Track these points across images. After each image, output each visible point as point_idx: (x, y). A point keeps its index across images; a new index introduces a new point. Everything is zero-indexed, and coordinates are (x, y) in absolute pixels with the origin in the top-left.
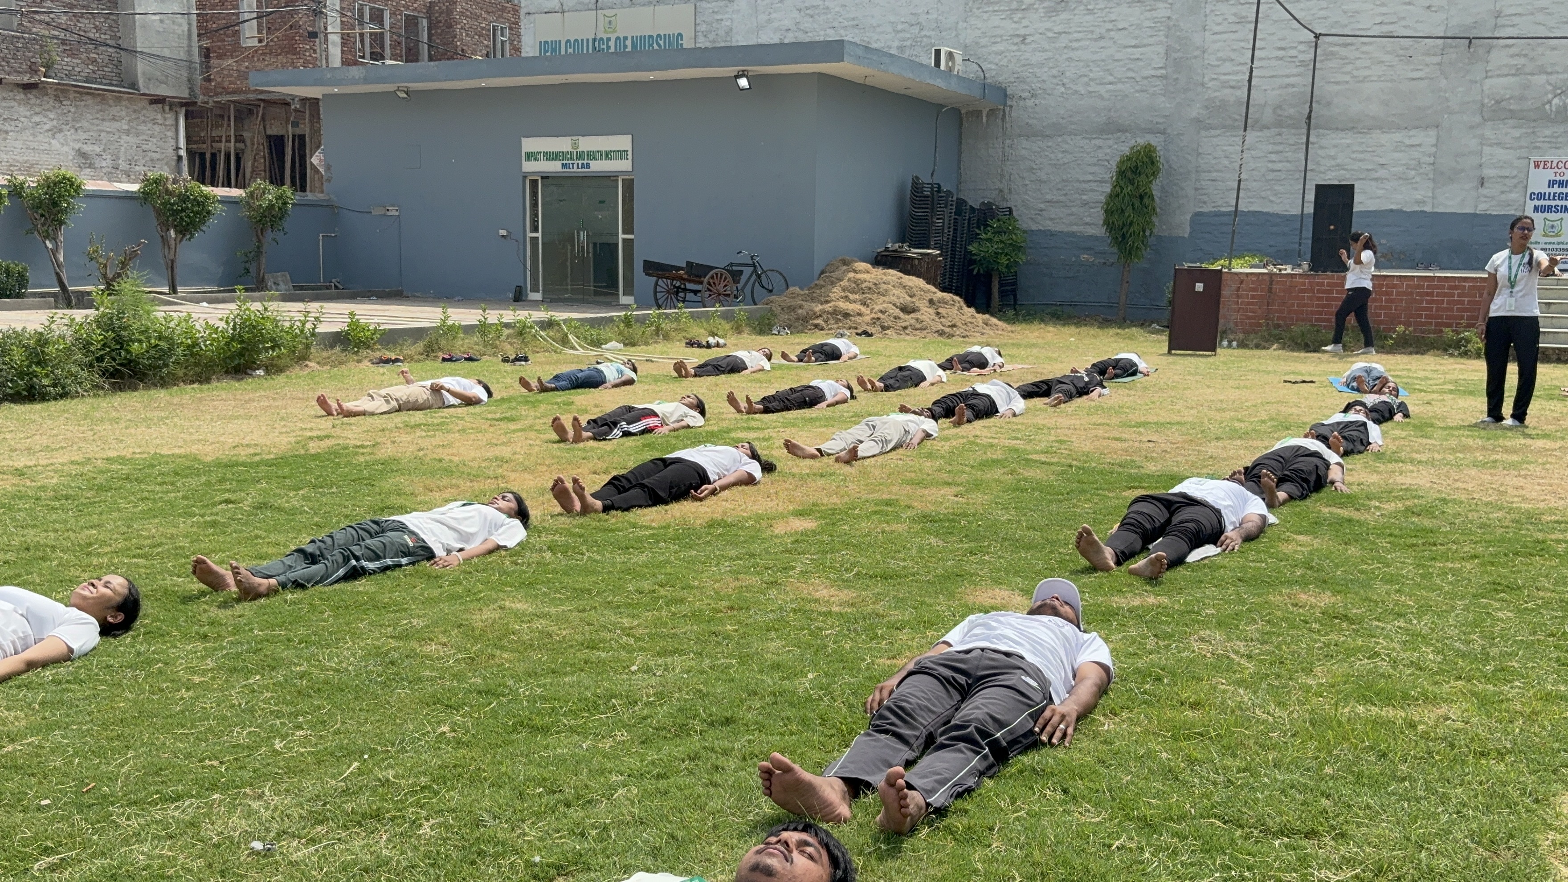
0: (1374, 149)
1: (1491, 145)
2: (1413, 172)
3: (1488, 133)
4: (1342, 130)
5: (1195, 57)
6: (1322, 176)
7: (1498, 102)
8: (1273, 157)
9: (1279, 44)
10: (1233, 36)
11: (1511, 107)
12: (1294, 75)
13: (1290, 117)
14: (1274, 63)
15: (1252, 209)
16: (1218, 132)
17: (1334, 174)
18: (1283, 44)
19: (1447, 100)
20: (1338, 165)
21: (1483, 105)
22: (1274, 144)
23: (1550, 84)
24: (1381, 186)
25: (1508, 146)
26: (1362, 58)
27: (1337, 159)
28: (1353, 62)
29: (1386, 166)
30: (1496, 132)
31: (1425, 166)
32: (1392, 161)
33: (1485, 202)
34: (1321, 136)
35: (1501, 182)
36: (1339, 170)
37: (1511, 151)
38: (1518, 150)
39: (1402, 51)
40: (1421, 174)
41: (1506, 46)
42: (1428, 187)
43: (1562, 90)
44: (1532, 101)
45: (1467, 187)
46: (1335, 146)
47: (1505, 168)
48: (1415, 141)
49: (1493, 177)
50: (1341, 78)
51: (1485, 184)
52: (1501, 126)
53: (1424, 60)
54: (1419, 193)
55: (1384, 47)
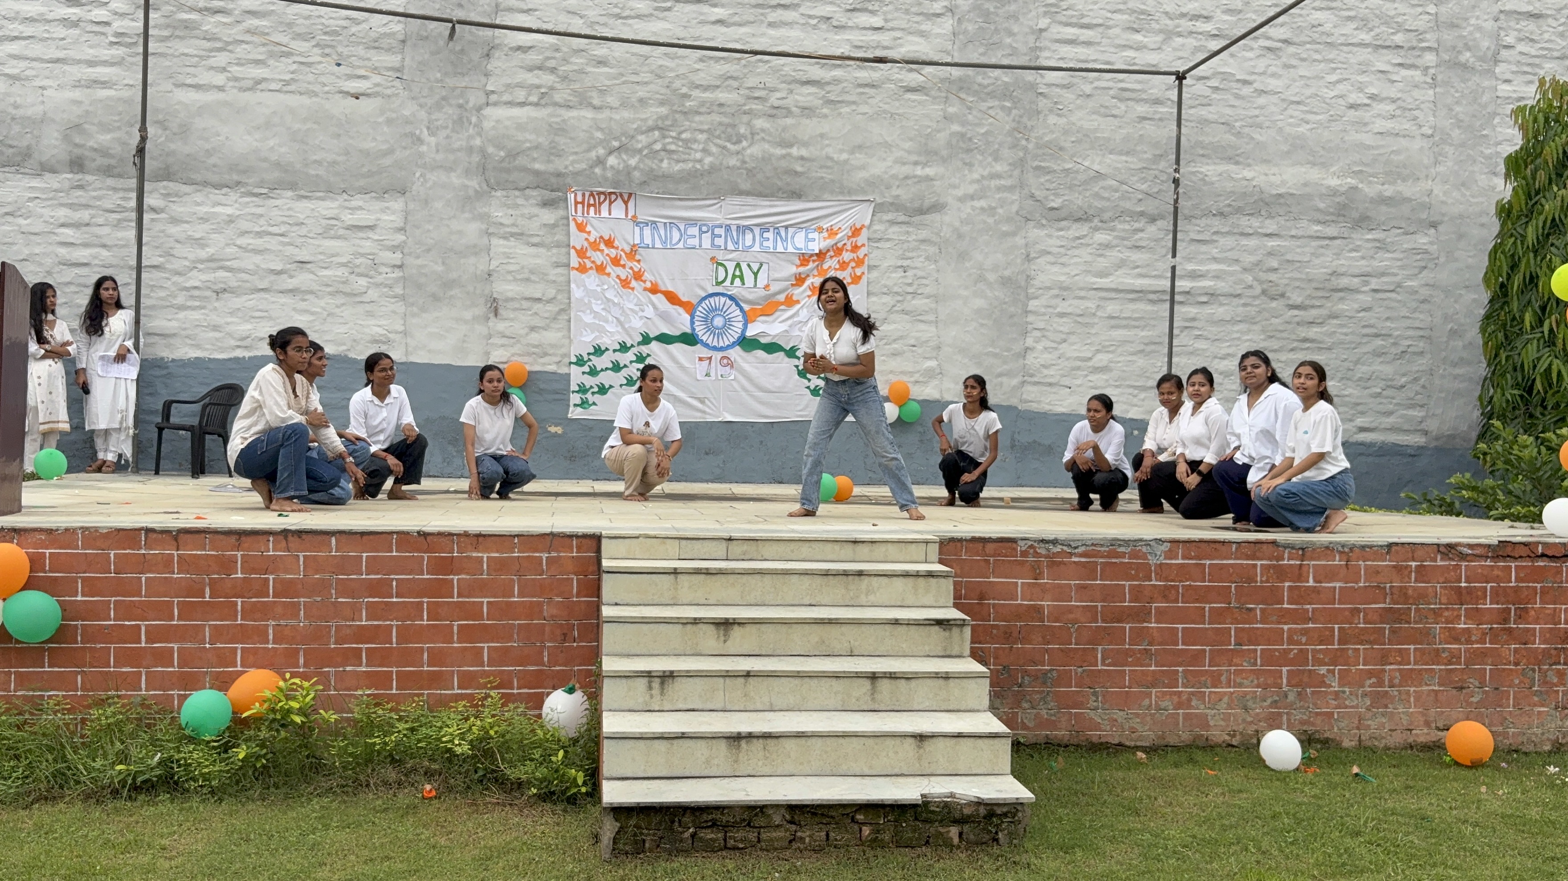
0: (283, 229)
1: (505, 238)
2: (363, 281)
3: (499, 214)
4: (217, 186)
6: (176, 278)
7: (513, 155)
8: (69, 234)
11: (537, 166)
12: (105, 63)
13: (100, 150)
14: (60, 31)
17: (204, 277)
19: (419, 140)
20: (211, 260)
21: (485, 157)
22: (71, 206)
23: (599, 129)
24: (303, 305)
25: (535, 240)
26: (247, 43)
27: (207, 246)
28: (230, 48)
29: (309, 266)
30: (511, 212)
31: (388, 270)
32: (322, 257)
33: (502, 346)
34: (168, 195)
35: (529, 309)
36: (215, 269)
37: (542, 250)
38: (555, 251)
39: (326, 38)
40: (377, 285)
41: (519, 48)
42: (394, 312)
43: (621, 141)
44: (571, 158)
45: (468, 315)
46: (201, 218)
47: (534, 282)
48: (362, 218)
49: (512, 299)
50: (205, 78)
51: (501, 311)
52: (520, 201)
53: (369, 59)
54: (380, 323)
55: (290, 25)
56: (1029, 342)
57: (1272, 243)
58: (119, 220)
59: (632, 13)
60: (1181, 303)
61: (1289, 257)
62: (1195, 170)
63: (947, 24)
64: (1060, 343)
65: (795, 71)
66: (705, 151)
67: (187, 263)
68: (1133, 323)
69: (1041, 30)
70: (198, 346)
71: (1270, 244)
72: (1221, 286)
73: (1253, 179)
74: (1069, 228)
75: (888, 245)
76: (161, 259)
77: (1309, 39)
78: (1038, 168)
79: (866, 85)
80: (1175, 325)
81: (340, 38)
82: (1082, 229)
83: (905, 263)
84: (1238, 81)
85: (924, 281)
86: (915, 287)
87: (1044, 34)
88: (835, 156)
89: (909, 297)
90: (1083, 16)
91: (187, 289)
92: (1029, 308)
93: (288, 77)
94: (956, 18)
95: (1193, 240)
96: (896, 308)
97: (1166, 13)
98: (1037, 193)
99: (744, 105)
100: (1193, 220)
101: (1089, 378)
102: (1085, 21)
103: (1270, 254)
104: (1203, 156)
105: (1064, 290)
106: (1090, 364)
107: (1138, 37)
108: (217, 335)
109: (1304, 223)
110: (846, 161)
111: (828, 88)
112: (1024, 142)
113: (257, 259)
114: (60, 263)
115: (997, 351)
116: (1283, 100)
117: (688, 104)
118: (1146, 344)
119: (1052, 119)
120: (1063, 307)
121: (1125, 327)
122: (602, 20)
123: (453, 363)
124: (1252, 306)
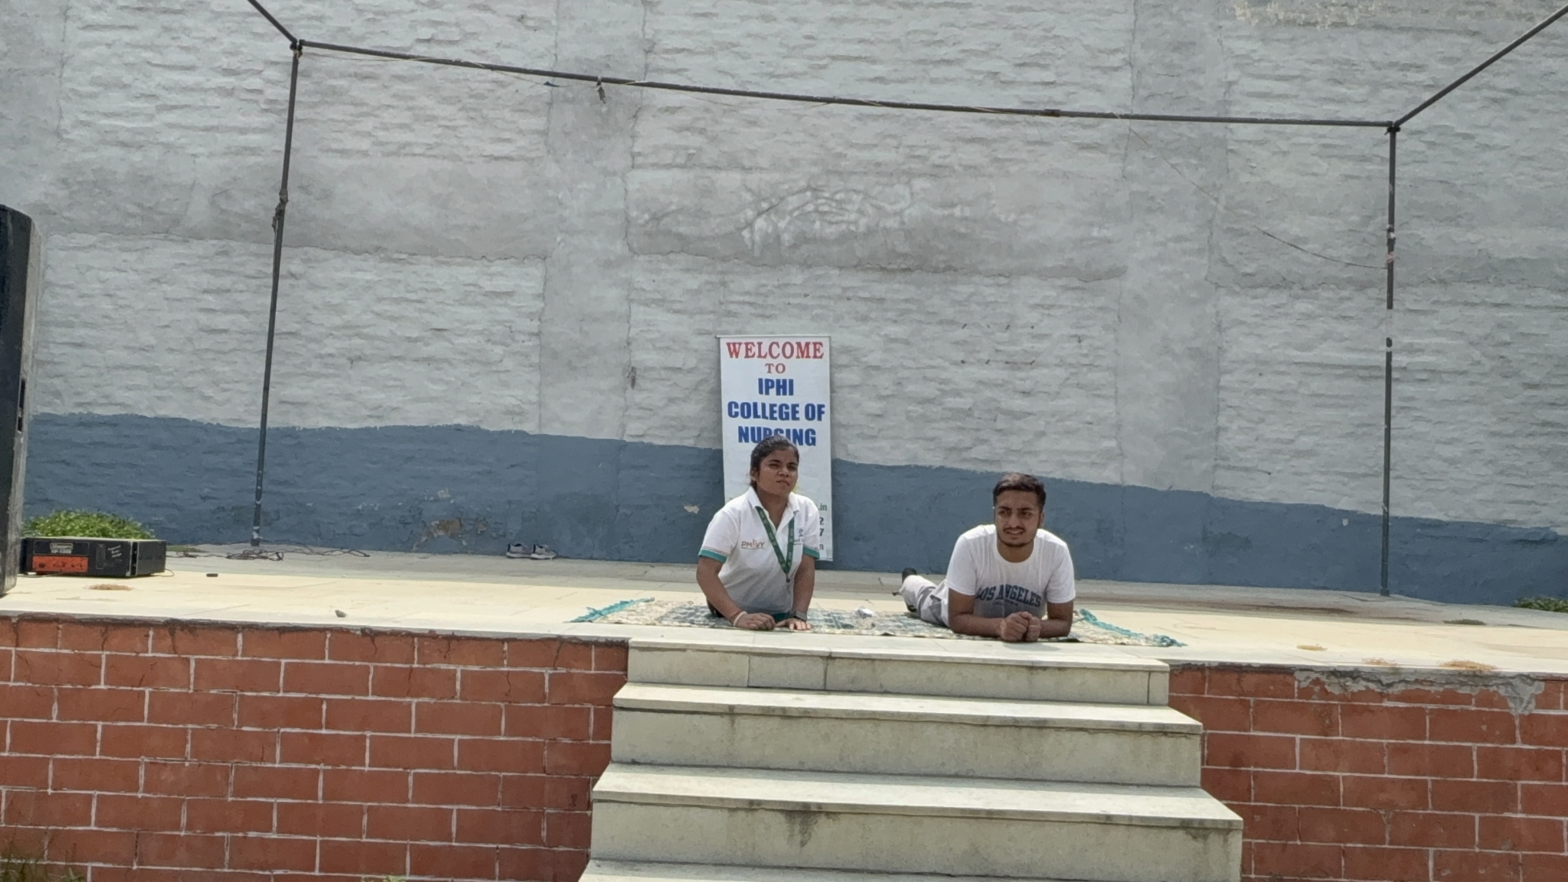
0: (420, 295)
1: (647, 305)
2: (499, 350)
3: (641, 279)
4: (357, 253)
5: (43, 72)
6: (313, 346)
7: (656, 218)
8: (211, 300)
9: (225, 62)
10: (127, 36)
11: (682, 229)
12: (255, 130)
13: (246, 217)
14: (215, 100)
15: (162, 413)
16: (92, 239)
17: (338, 344)
18: (234, 63)
19: (560, 204)
20: (347, 326)
21: (628, 220)
22: (213, 272)
23: (749, 190)
24: (436, 374)
25: (677, 306)
26: (393, 107)
27: (345, 313)
28: (378, 112)
29: (445, 333)
30: (654, 277)
31: (523, 337)
32: (457, 324)
33: (639, 418)
34: (309, 260)
35: (669, 380)
36: (350, 337)
37: (685, 317)
38: (698, 317)
39: (471, 101)
40: (515, 353)
41: (667, 109)
42: (530, 382)
43: (771, 202)
44: (718, 220)
45: (604, 385)
46: (340, 284)
47: (675, 351)
48: (502, 284)
49: (653, 369)
50: (351, 143)
51: (639, 381)
52: (664, 266)
53: (514, 122)
54: (513, 393)
55: (436, 89)
56: (1222, 421)
57: (1503, 314)
58: (259, 286)
59: (786, 72)
60: (1397, 380)
61: (1523, 329)
62: (1409, 232)
63: (1125, 79)
64: (1258, 423)
65: (958, 127)
66: (861, 212)
67: (323, 330)
68: (1342, 402)
69: (1230, 84)
70: (330, 416)
71: (1501, 314)
72: (1444, 362)
73: (1478, 242)
74: (1265, 296)
75: (1058, 312)
76: (298, 326)
77: (1540, 89)
78: (1230, 230)
79: (1036, 143)
80: (1394, 403)
81: (486, 101)
82: (1282, 297)
83: (1080, 332)
84: (1458, 135)
85: (1101, 352)
86: (1092, 358)
87: (1234, 87)
88: (1002, 218)
89: (1085, 369)
90: (1277, 67)
91: (321, 356)
92: (1222, 384)
93: (432, 141)
94: (1136, 71)
95: (1411, 311)
96: (1069, 382)
97: (1373, 63)
98: (1229, 257)
99: (903, 164)
100: (1409, 288)
101: (1292, 463)
102: (1281, 72)
103: (1500, 326)
104: (1418, 217)
105: (1262, 365)
106: (1291, 447)
107: (1342, 90)
108: (350, 404)
109: (1541, 292)
110: (1015, 222)
111: (995, 146)
112: (1213, 203)
113: (393, 326)
114: (201, 330)
115: (1186, 430)
116: (1511, 155)
117: (843, 164)
118: (1358, 426)
119: (1244, 178)
120: (1260, 383)
121: (1331, 406)
122: (754, 79)
123: (588, 437)
124: (1481, 384)
